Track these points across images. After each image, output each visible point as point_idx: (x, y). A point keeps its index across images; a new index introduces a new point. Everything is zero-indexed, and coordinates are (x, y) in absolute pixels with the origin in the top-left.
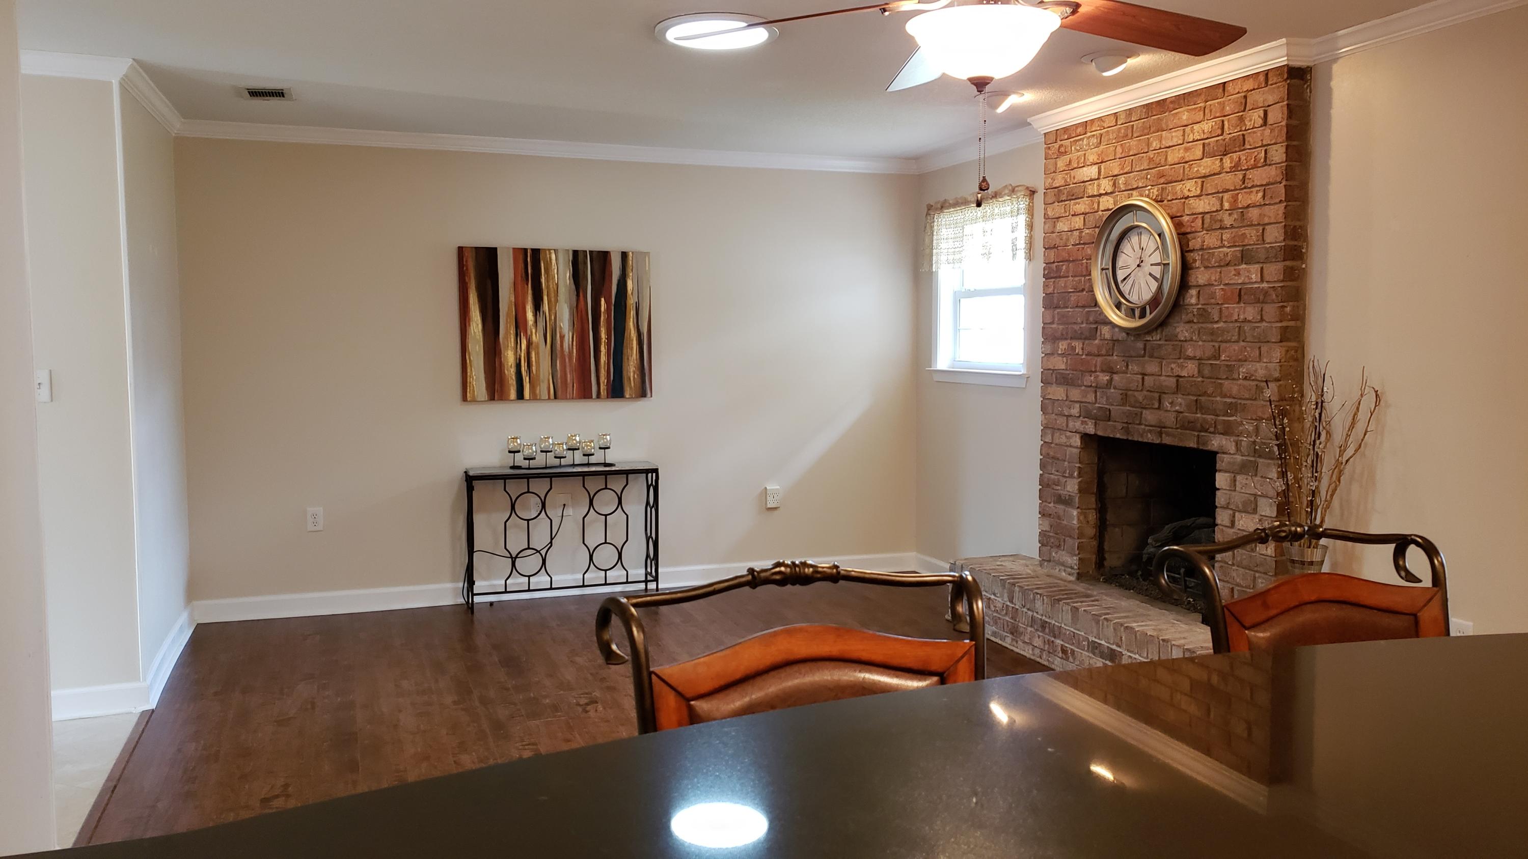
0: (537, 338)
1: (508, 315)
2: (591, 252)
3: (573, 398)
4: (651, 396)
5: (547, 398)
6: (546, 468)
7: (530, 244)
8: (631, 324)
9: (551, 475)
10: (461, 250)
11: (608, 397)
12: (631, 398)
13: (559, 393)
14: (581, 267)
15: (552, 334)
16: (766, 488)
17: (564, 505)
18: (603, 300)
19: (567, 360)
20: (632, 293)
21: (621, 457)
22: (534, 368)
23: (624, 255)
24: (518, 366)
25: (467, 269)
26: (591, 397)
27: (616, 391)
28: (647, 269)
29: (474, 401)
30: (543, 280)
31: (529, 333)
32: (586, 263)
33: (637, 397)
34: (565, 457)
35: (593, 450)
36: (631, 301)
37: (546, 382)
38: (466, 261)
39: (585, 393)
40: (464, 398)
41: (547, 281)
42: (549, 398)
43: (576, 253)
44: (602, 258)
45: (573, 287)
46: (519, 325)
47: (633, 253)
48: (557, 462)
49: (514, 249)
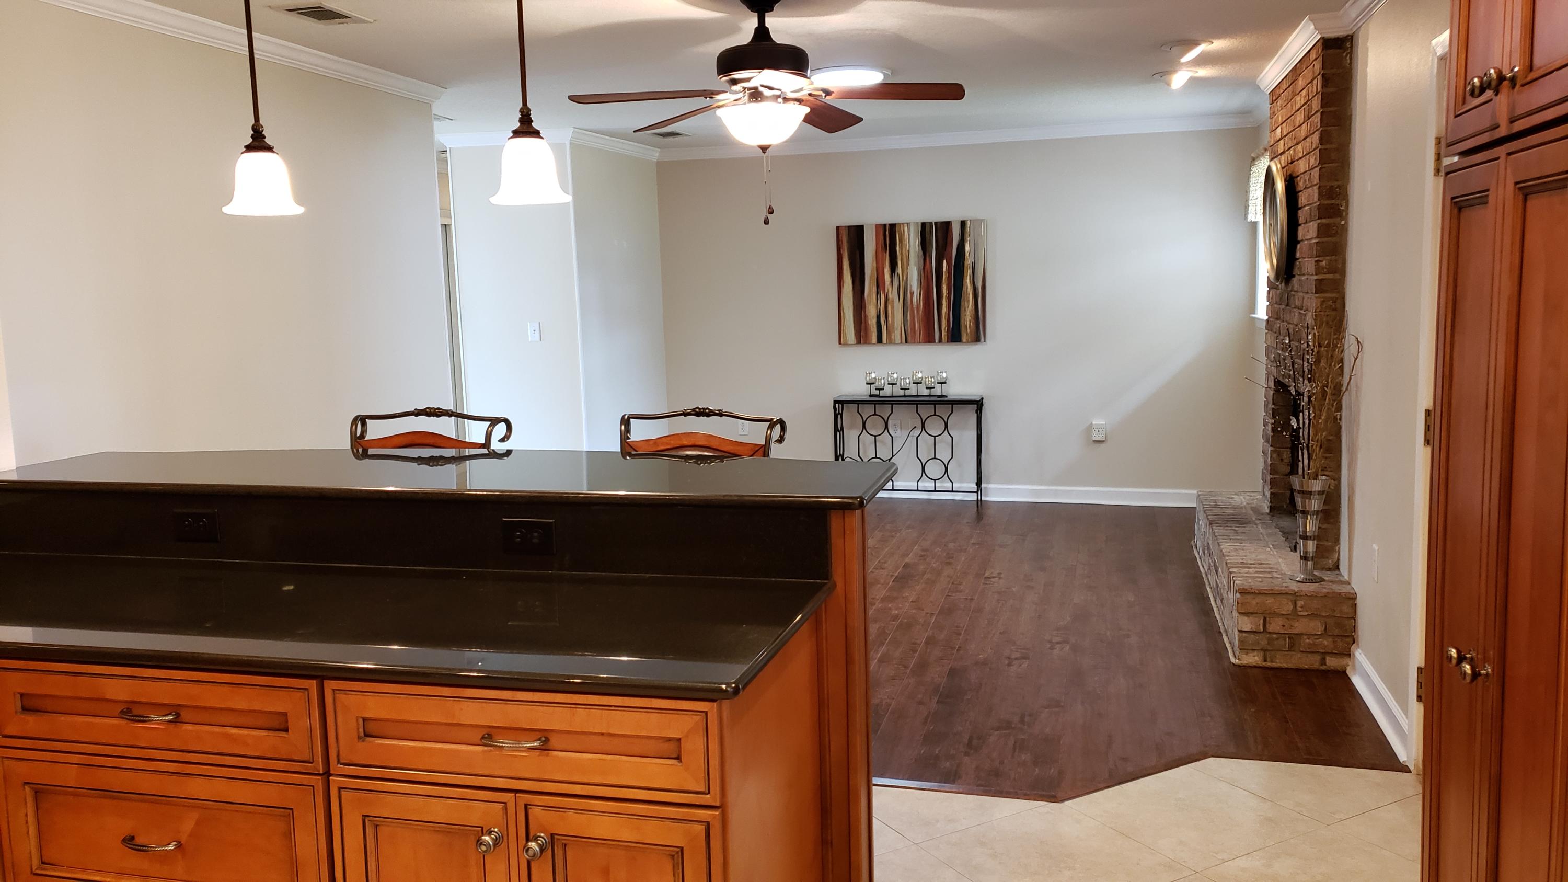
0: (893, 295)
1: (871, 277)
2: (936, 223)
3: (920, 343)
4: (985, 341)
5: (900, 342)
6: (892, 396)
7: (888, 220)
8: (968, 281)
9: (893, 402)
10: (838, 228)
11: (948, 342)
12: (967, 342)
13: (909, 339)
14: (927, 236)
15: (904, 292)
16: (1092, 424)
17: (915, 427)
18: (945, 261)
19: (915, 312)
20: (969, 255)
21: (955, 391)
22: (890, 319)
23: (963, 224)
24: (878, 317)
25: (842, 243)
26: (934, 342)
27: (955, 337)
28: (982, 234)
29: (846, 344)
30: (898, 248)
31: (886, 291)
32: (931, 232)
33: (972, 342)
34: (908, 389)
35: (933, 385)
36: (968, 261)
37: (899, 328)
38: (842, 238)
39: (929, 339)
40: (840, 343)
41: (901, 249)
42: (901, 342)
43: (923, 225)
44: (945, 227)
45: (921, 252)
46: (879, 284)
47: (970, 221)
48: (902, 393)
49: (876, 225)
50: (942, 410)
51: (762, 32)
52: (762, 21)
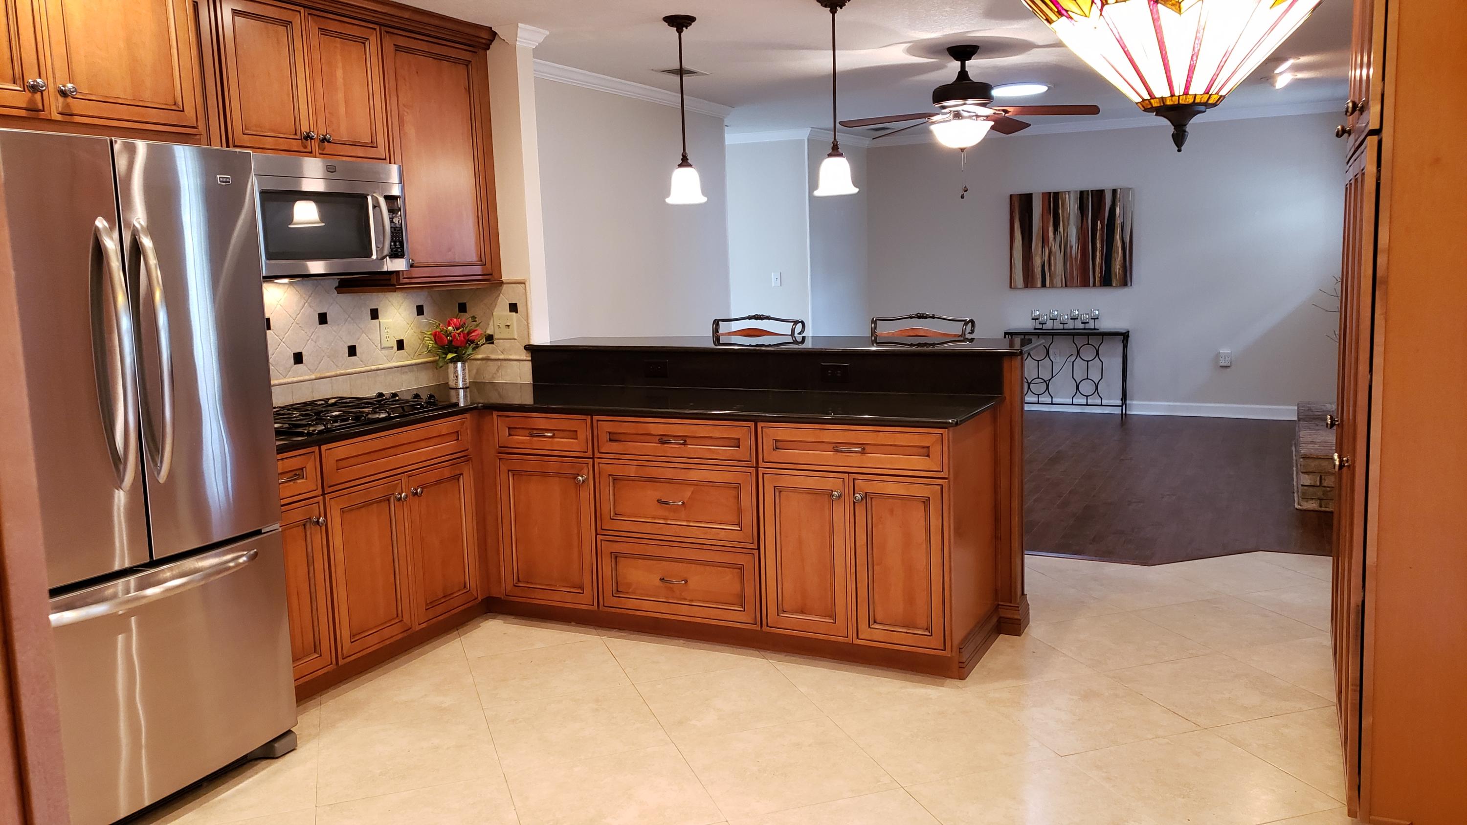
0: (1055, 248)
1: (1038, 234)
2: (1092, 191)
3: (1077, 286)
4: (1131, 285)
5: (1060, 286)
6: (1053, 329)
7: (1052, 189)
8: (1118, 237)
9: (1053, 334)
10: (1011, 196)
11: (1101, 286)
12: (1116, 286)
13: (1068, 283)
14: (1085, 201)
15: (1065, 246)
16: (1219, 352)
17: (1072, 355)
18: (1099, 222)
19: (1074, 262)
20: (1119, 216)
21: (1106, 325)
22: (1053, 268)
23: (1114, 191)
24: (1043, 266)
25: (1014, 207)
26: (1090, 286)
27: (1106, 282)
28: (1130, 199)
29: (1016, 288)
30: (1060, 211)
31: (1050, 245)
32: (1088, 199)
33: (1120, 286)
34: (1067, 323)
35: (1087, 320)
36: (1118, 221)
37: (1060, 276)
38: (1014, 203)
39: (1085, 284)
40: (1011, 287)
41: (1063, 212)
42: (1062, 286)
43: (1082, 192)
44: (1099, 194)
45: (1080, 214)
46: (1044, 240)
47: (1120, 189)
48: (1061, 326)
49: (1043, 193)
50: (1094, 341)
51: (963, 74)
52: (963, 66)
